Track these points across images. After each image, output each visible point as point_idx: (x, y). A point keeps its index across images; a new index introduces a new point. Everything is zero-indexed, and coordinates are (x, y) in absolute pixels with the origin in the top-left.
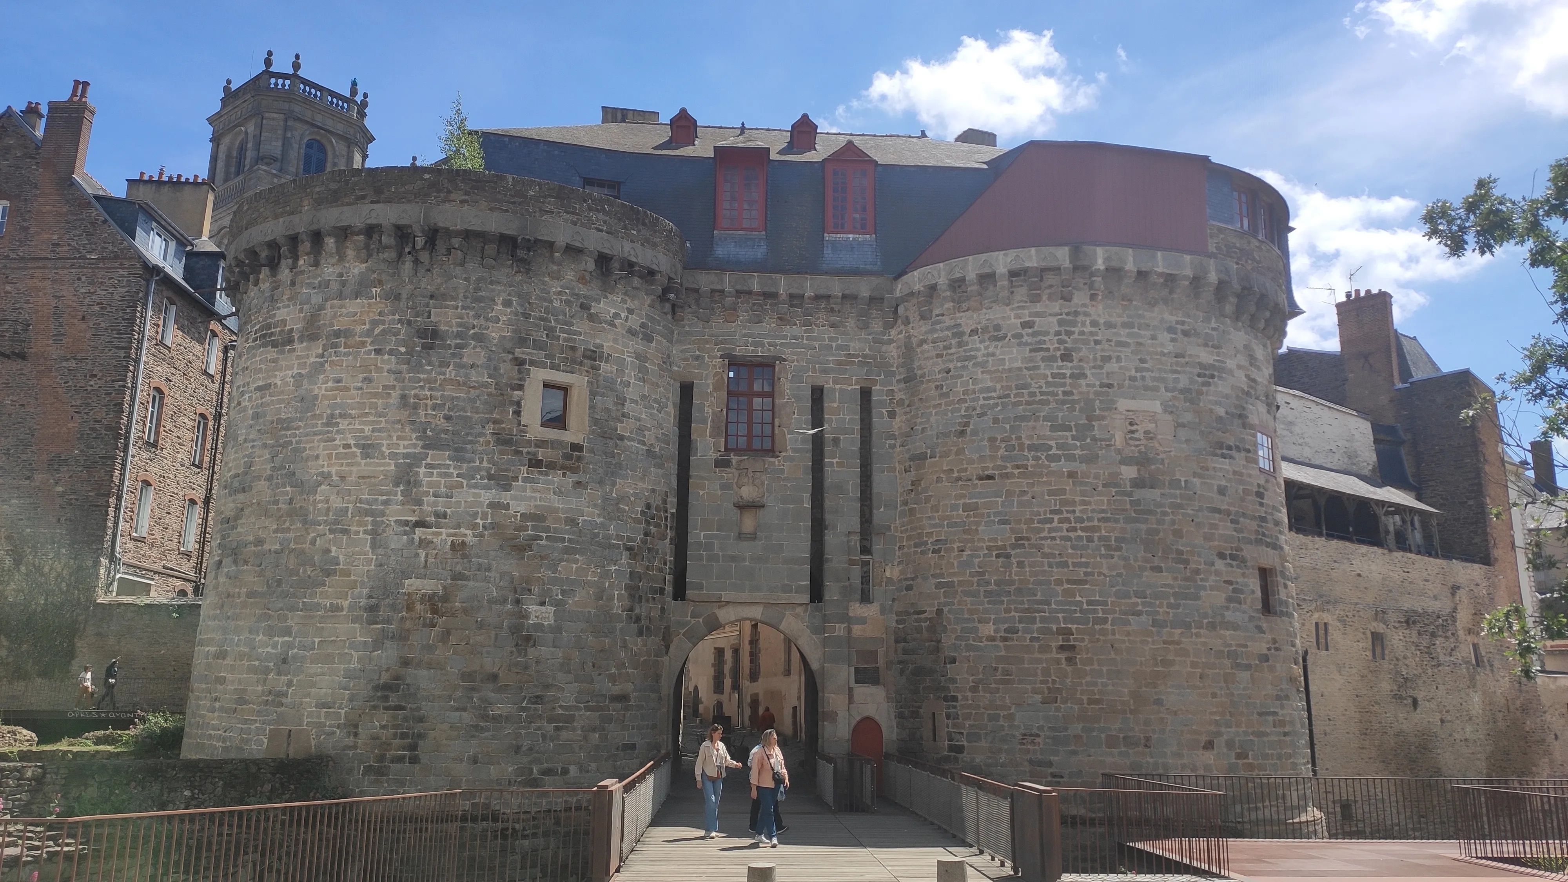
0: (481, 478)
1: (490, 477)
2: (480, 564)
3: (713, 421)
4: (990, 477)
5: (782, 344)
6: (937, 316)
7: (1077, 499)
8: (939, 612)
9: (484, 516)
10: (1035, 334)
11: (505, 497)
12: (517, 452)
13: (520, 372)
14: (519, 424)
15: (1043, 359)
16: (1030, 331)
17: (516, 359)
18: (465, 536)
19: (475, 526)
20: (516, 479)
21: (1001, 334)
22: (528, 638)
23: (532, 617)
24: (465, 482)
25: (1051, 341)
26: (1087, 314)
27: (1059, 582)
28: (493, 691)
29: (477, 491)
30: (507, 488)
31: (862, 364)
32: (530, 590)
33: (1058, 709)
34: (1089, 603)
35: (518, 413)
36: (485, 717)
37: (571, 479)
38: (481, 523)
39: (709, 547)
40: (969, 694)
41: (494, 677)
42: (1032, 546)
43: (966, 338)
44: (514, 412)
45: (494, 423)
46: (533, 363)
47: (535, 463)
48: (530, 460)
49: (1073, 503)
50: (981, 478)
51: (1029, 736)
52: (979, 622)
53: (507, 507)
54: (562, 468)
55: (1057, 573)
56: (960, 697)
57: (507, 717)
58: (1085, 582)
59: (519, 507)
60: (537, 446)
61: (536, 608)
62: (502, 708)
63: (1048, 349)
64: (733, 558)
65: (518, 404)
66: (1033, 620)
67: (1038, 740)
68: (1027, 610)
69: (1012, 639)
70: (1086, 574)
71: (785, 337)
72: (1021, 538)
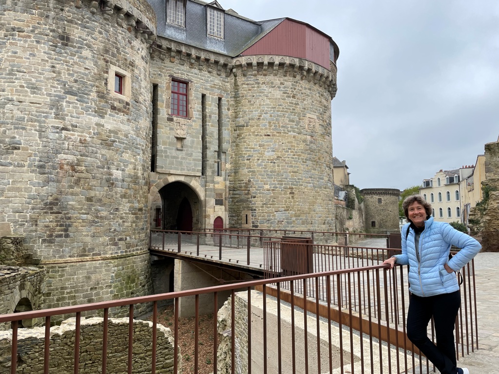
0: (92, 111)
1: (96, 112)
2: (93, 150)
3: (166, 102)
4: (268, 135)
5: (191, 76)
6: (249, 75)
7: (296, 145)
8: (249, 181)
9: (94, 129)
10: (284, 88)
11: (102, 121)
12: (107, 102)
13: (106, 65)
14: (107, 89)
15: (287, 97)
16: (283, 86)
17: (105, 59)
18: (86, 137)
19: (90, 133)
20: (106, 113)
21: (273, 85)
22: (113, 184)
23: (114, 175)
24: (85, 112)
25: (289, 91)
26: (300, 84)
27: (290, 172)
28: (100, 206)
29: (90, 117)
30: (103, 117)
31: (219, 89)
32: (113, 163)
33: (289, 213)
34: (298, 179)
35: (106, 84)
36: (97, 217)
37: (126, 117)
38: (92, 132)
39: (166, 152)
40: (261, 208)
41: (100, 200)
42: (282, 160)
43: (260, 85)
44: (105, 83)
45: (97, 87)
46: (111, 63)
47: (113, 108)
48: (112, 106)
49: (294, 146)
50: (266, 135)
51: (280, 222)
52: (264, 184)
53: (103, 126)
54: (123, 112)
55: (290, 169)
56: (257, 209)
57: (106, 217)
58: (297, 172)
59: (108, 127)
60: (114, 100)
61: (115, 171)
62: (104, 213)
63: (288, 93)
64: (174, 157)
65: (106, 80)
66: (282, 184)
67: (283, 223)
68: (279, 181)
69: (275, 190)
70: (298, 170)
71: (192, 73)
72: (279, 157)
